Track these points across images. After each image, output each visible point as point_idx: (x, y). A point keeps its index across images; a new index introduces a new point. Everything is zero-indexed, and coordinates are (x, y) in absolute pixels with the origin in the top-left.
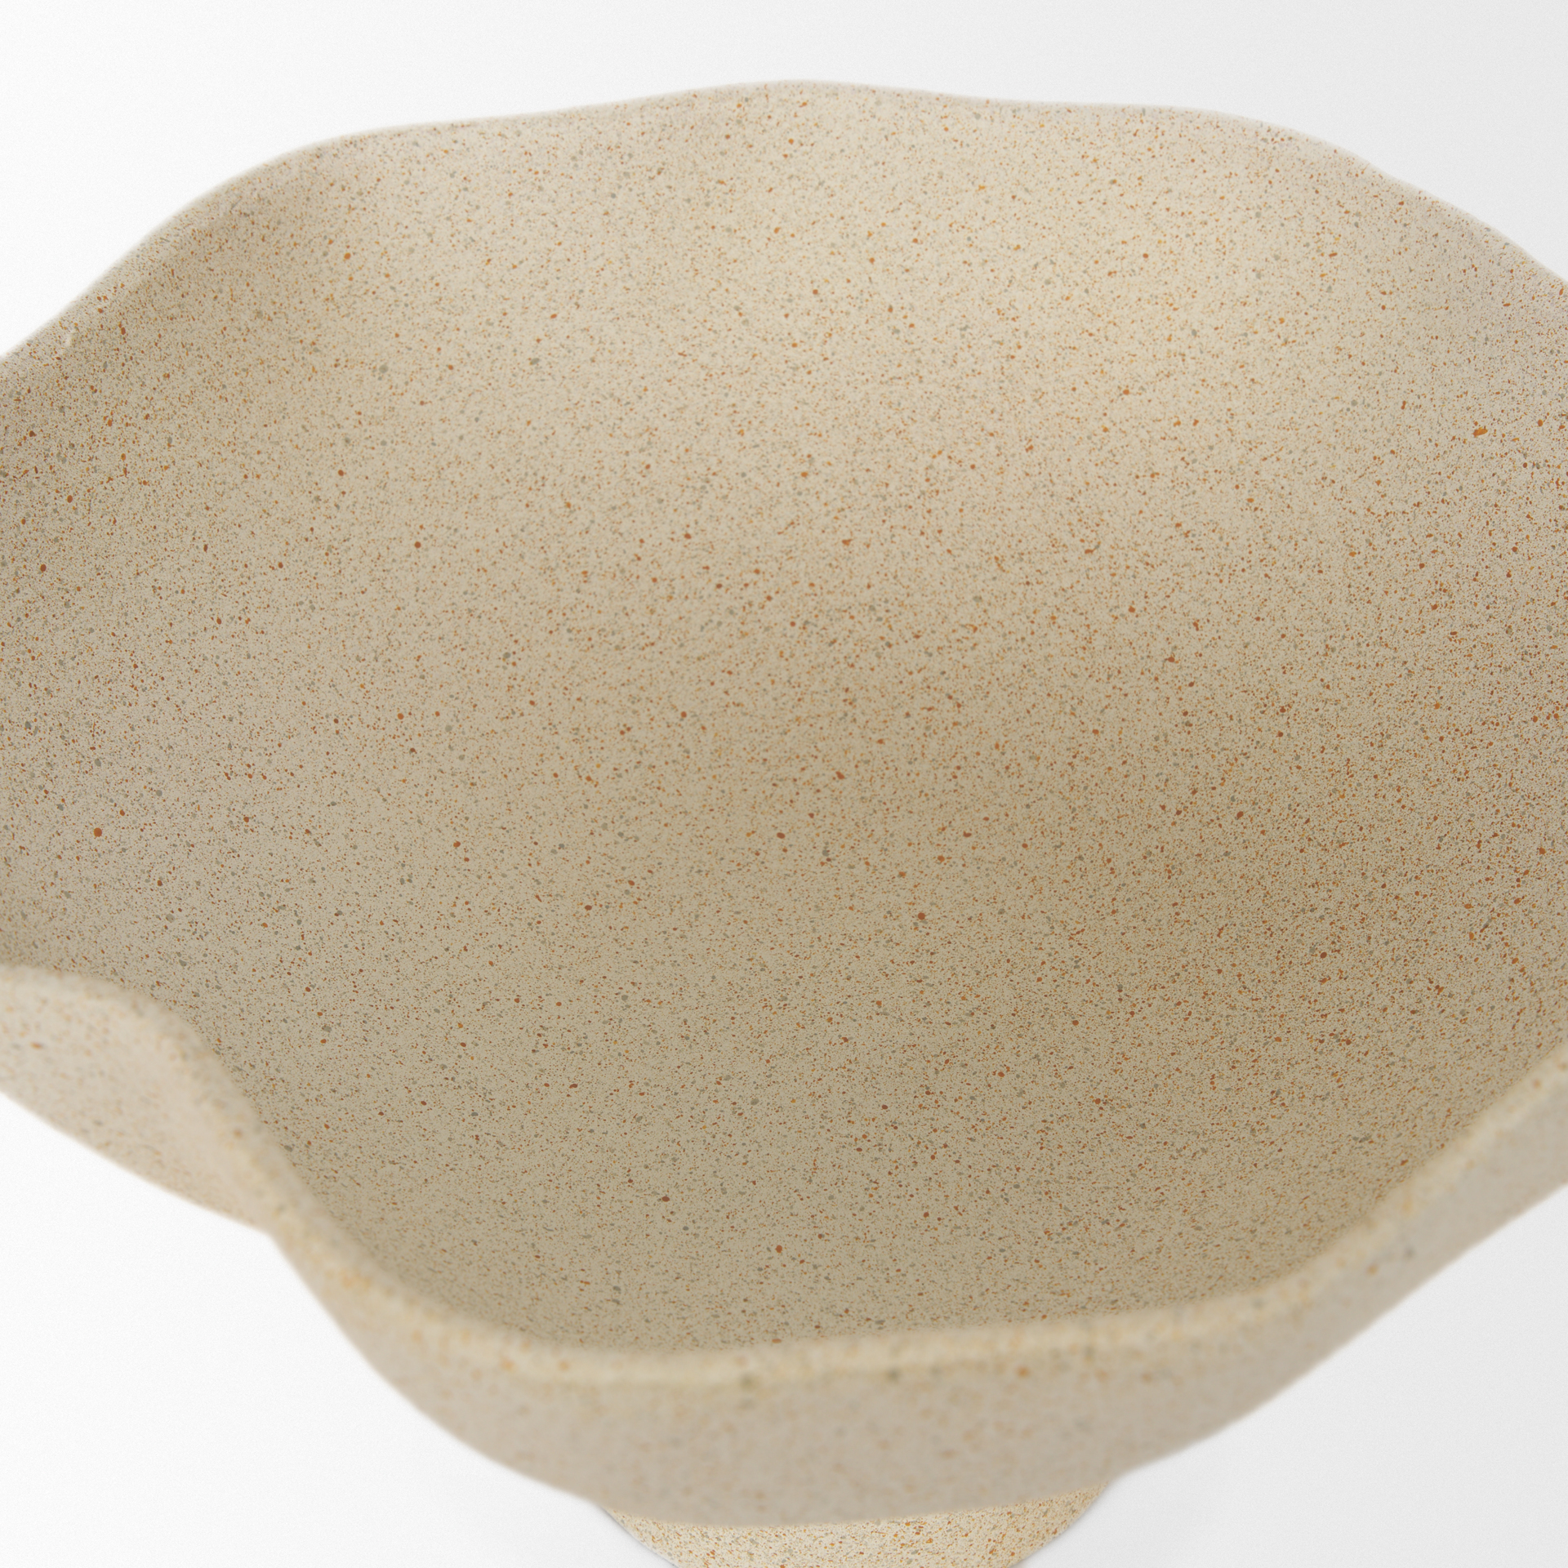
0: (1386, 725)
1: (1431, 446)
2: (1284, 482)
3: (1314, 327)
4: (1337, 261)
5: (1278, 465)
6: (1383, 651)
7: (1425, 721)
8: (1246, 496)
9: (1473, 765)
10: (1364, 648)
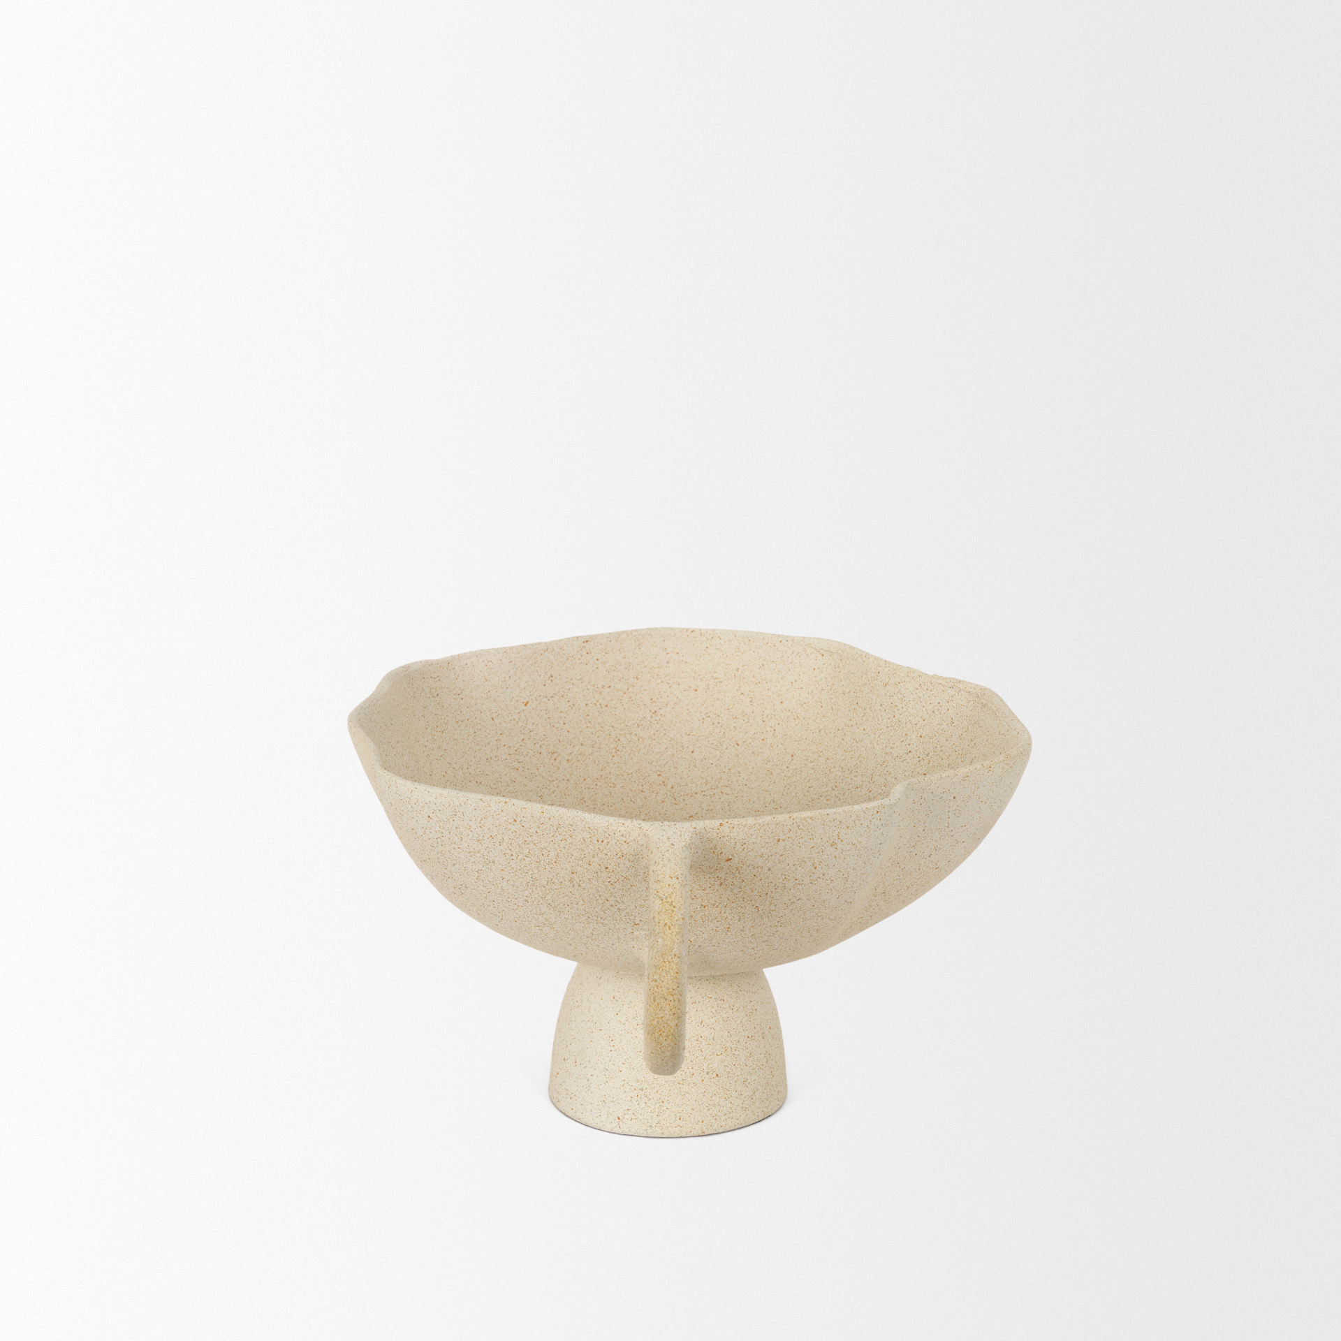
0: (579, 797)
1: (513, 722)
2: (479, 770)
3: (446, 722)
4: (440, 696)
5: (472, 767)
6: (554, 783)
7: (587, 786)
8: (475, 782)
9: (613, 780)
10: (549, 787)
